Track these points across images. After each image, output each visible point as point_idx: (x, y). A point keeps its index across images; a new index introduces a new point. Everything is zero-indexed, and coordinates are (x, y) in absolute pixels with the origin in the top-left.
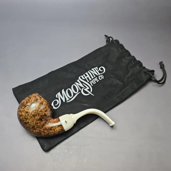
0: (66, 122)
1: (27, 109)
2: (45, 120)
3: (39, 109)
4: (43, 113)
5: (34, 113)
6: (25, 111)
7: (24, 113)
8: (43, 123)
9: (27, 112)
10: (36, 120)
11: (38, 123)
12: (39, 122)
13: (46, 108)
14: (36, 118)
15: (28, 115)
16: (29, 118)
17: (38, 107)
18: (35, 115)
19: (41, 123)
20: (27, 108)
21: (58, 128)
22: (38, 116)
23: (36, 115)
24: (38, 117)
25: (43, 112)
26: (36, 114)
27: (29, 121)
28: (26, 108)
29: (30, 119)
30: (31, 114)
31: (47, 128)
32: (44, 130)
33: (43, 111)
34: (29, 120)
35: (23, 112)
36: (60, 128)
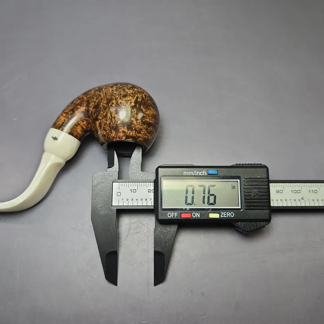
0: (55, 139)
1: (129, 100)
2: (92, 112)
3: (111, 116)
4: (101, 118)
5: (113, 103)
6: (130, 96)
7: (129, 92)
8: (90, 107)
9: (125, 96)
10: (101, 99)
11: (97, 99)
12: (97, 101)
13: (104, 128)
14: (104, 100)
15: (120, 94)
16: (115, 92)
17: (114, 118)
18: (110, 103)
19: (93, 103)
20: (131, 103)
21: (63, 121)
22: (104, 107)
23: (108, 103)
24: (103, 103)
25: (103, 118)
26: (110, 105)
27: (111, 89)
28: (133, 101)
29: (112, 92)
30: (116, 99)
31: (79, 107)
32: (84, 101)
33: (104, 120)
34: (113, 90)
35: (132, 93)
36: (60, 124)
